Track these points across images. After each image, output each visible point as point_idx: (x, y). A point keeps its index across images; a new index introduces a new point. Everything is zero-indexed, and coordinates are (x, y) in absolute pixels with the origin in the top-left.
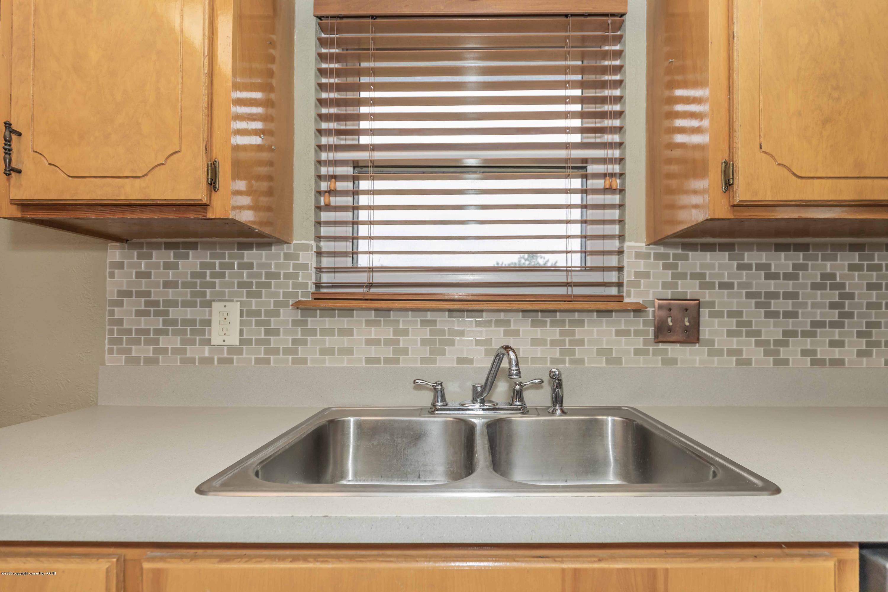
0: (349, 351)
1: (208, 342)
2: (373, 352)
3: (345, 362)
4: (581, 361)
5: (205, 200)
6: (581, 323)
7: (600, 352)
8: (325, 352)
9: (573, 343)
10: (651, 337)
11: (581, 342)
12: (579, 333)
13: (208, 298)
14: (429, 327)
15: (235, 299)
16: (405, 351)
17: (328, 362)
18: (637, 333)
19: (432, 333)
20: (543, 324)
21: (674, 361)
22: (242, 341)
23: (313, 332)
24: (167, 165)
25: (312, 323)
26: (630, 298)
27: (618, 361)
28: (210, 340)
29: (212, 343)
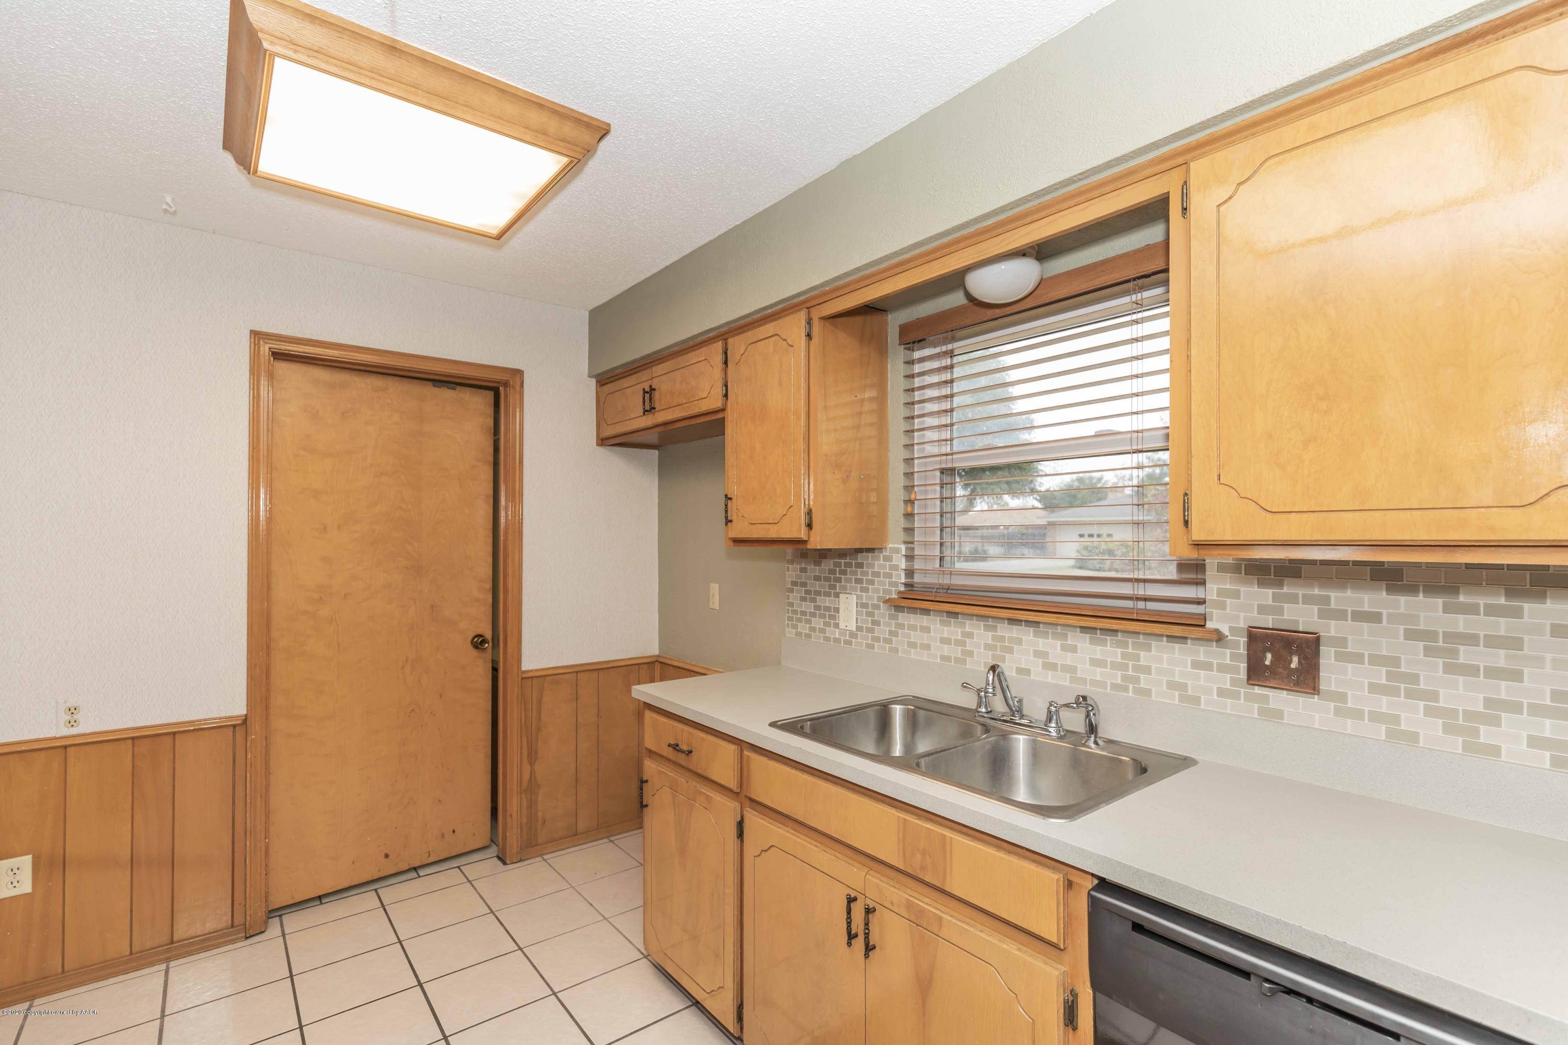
0: (927, 647)
1: (837, 626)
2: (946, 650)
3: (924, 656)
4: (1147, 693)
5: (805, 538)
6: (1148, 648)
7: (1172, 685)
8: (912, 645)
9: (1137, 668)
10: (1243, 675)
11: (1147, 670)
12: (1144, 657)
13: (838, 590)
14: (991, 632)
15: (853, 593)
16: (971, 654)
17: (913, 654)
18: (1222, 668)
19: (994, 638)
20: (1104, 643)
21: (1278, 714)
22: (859, 628)
23: (901, 626)
24: (788, 515)
25: (903, 618)
26: (1212, 622)
27: (1196, 700)
28: (838, 624)
29: (840, 627)
